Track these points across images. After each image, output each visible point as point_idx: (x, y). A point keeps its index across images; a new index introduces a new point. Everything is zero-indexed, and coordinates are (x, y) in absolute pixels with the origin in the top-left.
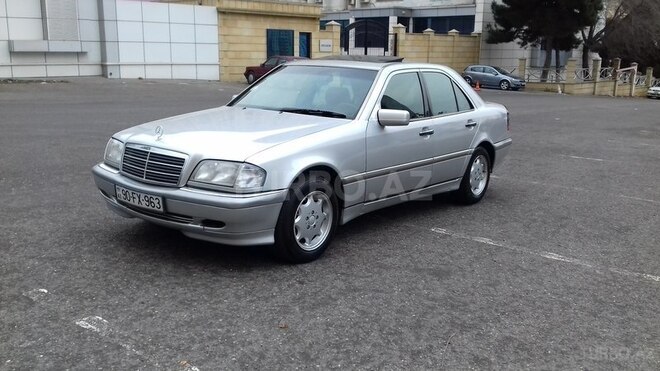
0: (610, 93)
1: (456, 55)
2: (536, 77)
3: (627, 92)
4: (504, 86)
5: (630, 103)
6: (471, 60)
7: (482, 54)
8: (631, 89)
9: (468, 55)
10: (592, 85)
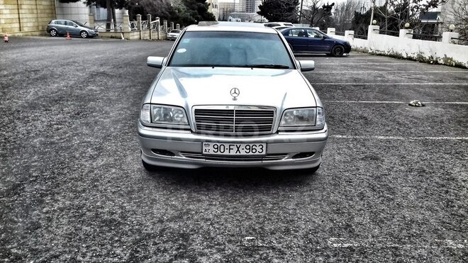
0: (148, 38)
1: (39, 11)
2: (102, 28)
3: (156, 37)
4: (84, 35)
5: (159, 44)
6: (50, 15)
7: (58, 11)
8: (158, 35)
9: (47, 11)
10: (138, 33)
